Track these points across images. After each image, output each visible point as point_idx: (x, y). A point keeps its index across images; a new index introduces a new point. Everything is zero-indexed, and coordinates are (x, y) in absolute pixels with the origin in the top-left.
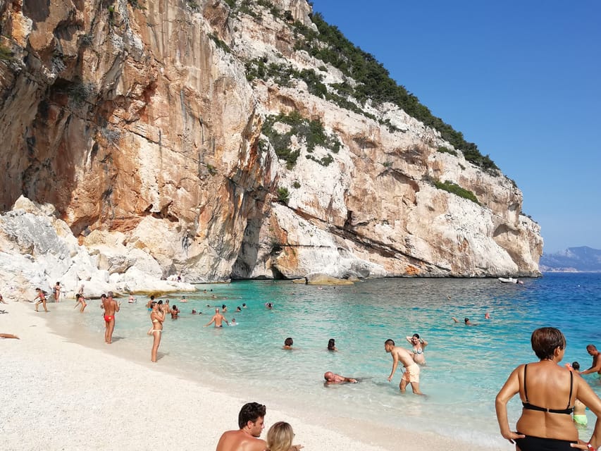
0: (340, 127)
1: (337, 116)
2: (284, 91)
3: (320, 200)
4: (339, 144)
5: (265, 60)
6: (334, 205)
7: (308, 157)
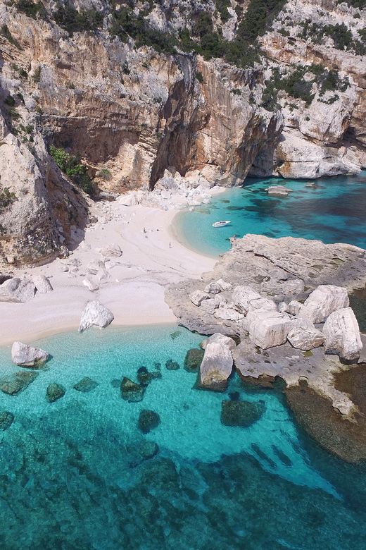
0: (354, 70)
1: (352, 62)
2: (317, 47)
3: (320, 128)
4: (349, 84)
5: (309, 21)
6: (331, 130)
7: (318, 100)
